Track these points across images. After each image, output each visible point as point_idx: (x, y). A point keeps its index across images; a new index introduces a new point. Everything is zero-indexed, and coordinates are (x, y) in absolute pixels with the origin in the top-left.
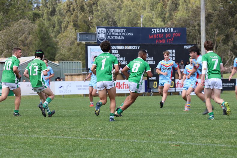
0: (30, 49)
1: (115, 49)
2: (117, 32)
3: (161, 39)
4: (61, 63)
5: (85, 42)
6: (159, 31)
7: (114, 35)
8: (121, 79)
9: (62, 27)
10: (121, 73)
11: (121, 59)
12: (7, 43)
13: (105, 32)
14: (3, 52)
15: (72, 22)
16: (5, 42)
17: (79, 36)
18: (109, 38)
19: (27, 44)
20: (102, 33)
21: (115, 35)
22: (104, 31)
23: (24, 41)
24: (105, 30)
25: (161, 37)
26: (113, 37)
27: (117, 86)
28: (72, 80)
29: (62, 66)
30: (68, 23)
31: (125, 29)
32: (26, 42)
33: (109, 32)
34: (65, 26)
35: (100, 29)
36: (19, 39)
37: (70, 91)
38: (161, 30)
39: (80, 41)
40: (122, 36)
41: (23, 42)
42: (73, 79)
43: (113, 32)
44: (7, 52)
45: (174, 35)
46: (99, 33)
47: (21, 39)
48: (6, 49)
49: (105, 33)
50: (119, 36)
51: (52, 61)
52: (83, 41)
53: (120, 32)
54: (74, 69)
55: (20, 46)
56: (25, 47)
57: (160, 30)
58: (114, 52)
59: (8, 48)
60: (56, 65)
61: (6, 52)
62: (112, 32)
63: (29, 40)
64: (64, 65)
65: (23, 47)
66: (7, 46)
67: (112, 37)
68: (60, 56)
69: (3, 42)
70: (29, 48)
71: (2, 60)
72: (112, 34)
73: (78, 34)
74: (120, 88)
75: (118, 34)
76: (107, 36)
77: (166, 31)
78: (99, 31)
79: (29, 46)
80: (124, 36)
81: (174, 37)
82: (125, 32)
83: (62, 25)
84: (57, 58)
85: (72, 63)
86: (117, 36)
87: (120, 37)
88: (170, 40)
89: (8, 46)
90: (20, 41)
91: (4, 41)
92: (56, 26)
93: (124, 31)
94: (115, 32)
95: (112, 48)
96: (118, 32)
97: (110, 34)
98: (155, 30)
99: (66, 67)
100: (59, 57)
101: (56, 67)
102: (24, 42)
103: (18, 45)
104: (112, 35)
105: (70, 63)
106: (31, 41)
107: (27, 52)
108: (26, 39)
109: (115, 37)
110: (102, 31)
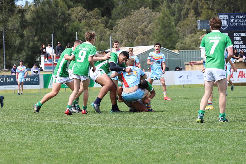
0: (150, 38)
1: (237, 37)
2: (239, 19)
4: (181, 52)
5: (206, 30)
7: (236, 22)
8: (244, 68)
9: (182, 14)
10: (244, 62)
11: (245, 47)
12: (127, 32)
13: (227, 18)
14: (122, 41)
15: (191, 9)
16: (125, 31)
17: (200, 23)
18: (231, 24)
19: (147, 33)
20: (224, 20)
21: (237, 22)
22: (226, 18)
23: (144, 30)
24: (227, 16)
26: (236, 24)
27: (240, 75)
28: (192, 69)
29: (182, 54)
30: (187, 10)
32: (145, 31)
33: (232, 19)
34: (184, 13)
35: (222, 16)
37: (191, 81)
39: (200, 28)
40: (245, 22)
41: (143, 31)
42: (194, 68)
43: (236, 18)
44: (127, 41)
47: (141, 28)
49: (227, 20)
50: (241, 22)
51: (172, 50)
52: (204, 29)
53: (243, 19)
54: (195, 58)
55: (139, 35)
56: (145, 36)
58: (236, 40)
59: (128, 37)
60: (176, 53)
61: (125, 41)
62: (234, 19)
63: (148, 29)
64: (184, 54)
65: (143, 36)
66: (126, 35)
67: (234, 23)
68: (181, 44)
69: (122, 32)
70: (148, 37)
72: (234, 20)
73: (199, 22)
74: (243, 77)
75: (241, 20)
76: (229, 23)
78: (221, 18)
79: (148, 34)
83: (182, 13)
84: (177, 46)
85: (193, 51)
86: (240, 22)
87: (243, 24)
89: (128, 35)
90: (140, 30)
91: (124, 29)
92: (176, 13)
94: (238, 18)
95: (235, 36)
96: (241, 19)
97: (232, 21)
99: (186, 56)
100: (180, 45)
101: (176, 56)
102: (144, 31)
103: (138, 33)
104: (234, 21)
105: (190, 51)
106: (151, 30)
107: (146, 41)
108: (146, 28)
109: (237, 24)
110: (224, 17)
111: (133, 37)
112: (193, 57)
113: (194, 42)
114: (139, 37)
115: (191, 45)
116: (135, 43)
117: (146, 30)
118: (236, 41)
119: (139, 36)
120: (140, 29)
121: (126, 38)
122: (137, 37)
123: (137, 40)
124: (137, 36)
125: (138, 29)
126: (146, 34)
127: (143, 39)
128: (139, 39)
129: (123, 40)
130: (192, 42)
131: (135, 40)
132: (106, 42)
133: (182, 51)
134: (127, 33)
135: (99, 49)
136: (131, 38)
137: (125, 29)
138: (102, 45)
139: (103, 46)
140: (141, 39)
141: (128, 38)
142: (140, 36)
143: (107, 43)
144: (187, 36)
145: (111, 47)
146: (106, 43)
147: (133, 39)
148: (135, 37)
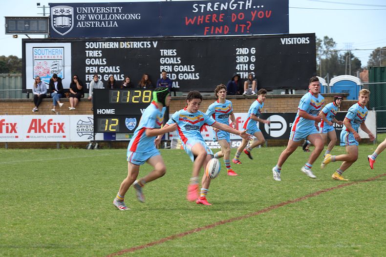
1: (94, 49)
2: (100, 14)
3: (218, 25)
6: (212, 7)
7: (92, 20)
11: (110, 69)
13: (72, 13)
17: (7, 22)
18: (80, 25)
20: (62, 16)
21: (95, 20)
22: (69, 11)
24: (71, 9)
25: (218, 20)
26: (91, 24)
31: (120, 7)
33: (81, 14)
35: (58, 8)
38: (219, 5)
40: (114, 21)
43: (92, 13)
45: (254, 15)
46: (55, 16)
49: (70, 16)
50: (105, 21)
53: (108, 14)
57: (216, 6)
58: (91, 55)
62: (87, 14)
72: (87, 17)
75: (104, 17)
76: (76, 22)
77: (233, 7)
78: (57, 11)
80: (117, 21)
81: (252, 20)
82: (120, 13)
86: (101, 21)
87: (109, 24)
88: (243, 26)
93: (117, 10)
94: (95, 13)
95: (87, 48)
96: (104, 14)
97: (83, 17)
98: (203, 6)
104: (87, 19)
109: (95, 25)
110: (62, 11)
118: (91, 58)
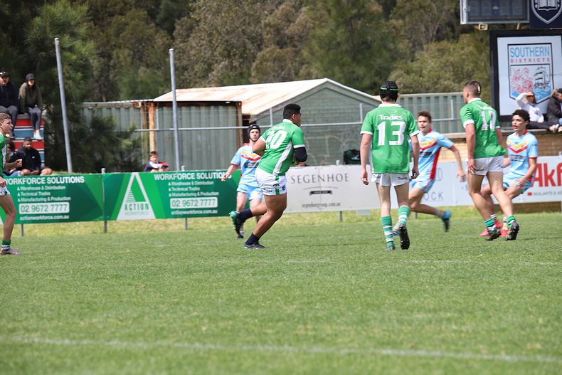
0: (301, 56)
5: (489, 25)
12: (227, 37)
14: (211, 67)
16: (219, 33)
17: (469, 3)
19: (292, 39)
23: (282, 29)
32: (287, 32)
36: (267, 21)
37: (440, 196)
39: (469, 20)
41: (278, 31)
44: (226, 67)
47: (272, 23)
48: (221, 58)
51: (375, 95)
52: (480, 23)
54: (452, 119)
55: (267, 47)
56: (285, 49)
59: (229, 52)
61: (221, 66)
63: (299, 24)
65: (278, 50)
66: (223, 46)
68: (405, 75)
69: (210, 35)
70: (297, 53)
71: (207, 95)
79: (297, 44)
85: (446, 97)
89: (228, 48)
90: (268, 29)
91: (216, 28)
100: (401, 79)
102: (282, 32)
103: (262, 41)
105: (437, 97)
106: (305, 27)
107: (290, 65)
108: (289, 21)
111: (248, 51)
112: (446, 116)
113: (451, 69)
114: (265, 52)
115: (438, 79)
116: (253, 74)
117: (290, 28)
119: (268, 49)
120: (271, 27)
121: (224, 57)
122: (259, 54)
123: (261, 63)
124: (260, 50)
125: (262, 25)
126: (288, 41)
127: (278, 59)
128: (267, 61)
129: (213, 64)
130: (442, 69)
131: (254, 65)
132: (156, 71)
133: (411, 99)
134: (227, 41)
135: (133, 92)
136: (241, 57)
137: (219, 28)
138: (142, 82)
139: (147, 84)
140: (275, 59)
141: (229, 56)
142: (270, 50)
143: (160, 73)
144: (425, 46)
145: (173, 88)
146: (155, 73)
147: (247, 58)
148: (253, 54)
